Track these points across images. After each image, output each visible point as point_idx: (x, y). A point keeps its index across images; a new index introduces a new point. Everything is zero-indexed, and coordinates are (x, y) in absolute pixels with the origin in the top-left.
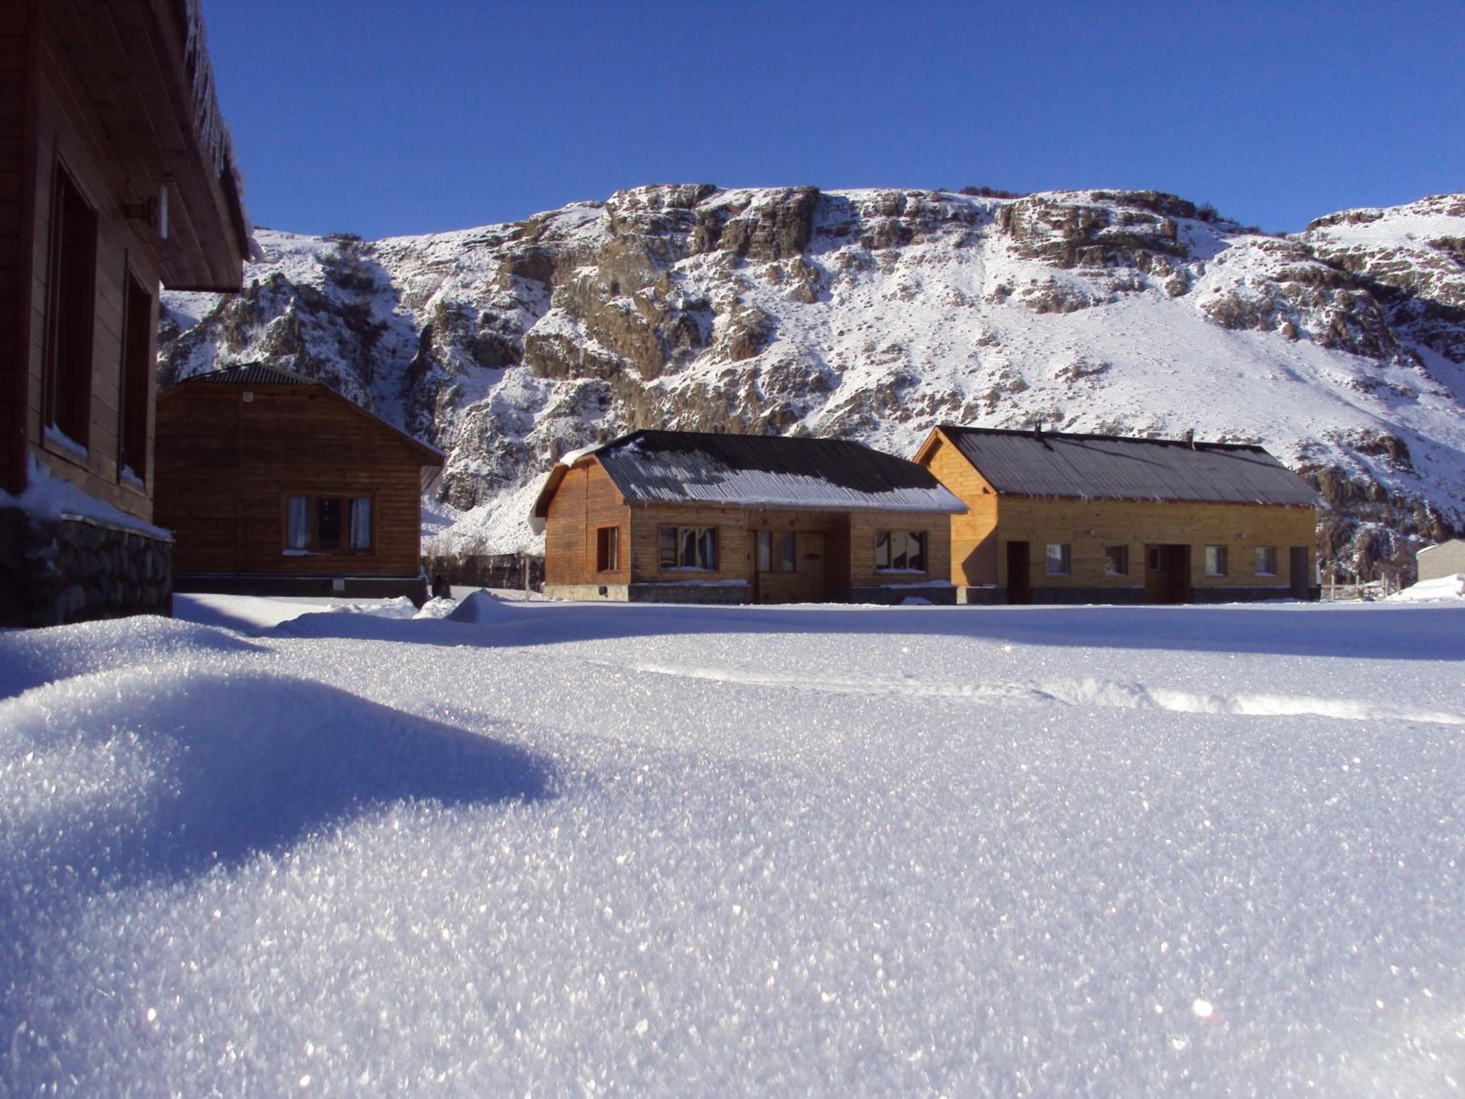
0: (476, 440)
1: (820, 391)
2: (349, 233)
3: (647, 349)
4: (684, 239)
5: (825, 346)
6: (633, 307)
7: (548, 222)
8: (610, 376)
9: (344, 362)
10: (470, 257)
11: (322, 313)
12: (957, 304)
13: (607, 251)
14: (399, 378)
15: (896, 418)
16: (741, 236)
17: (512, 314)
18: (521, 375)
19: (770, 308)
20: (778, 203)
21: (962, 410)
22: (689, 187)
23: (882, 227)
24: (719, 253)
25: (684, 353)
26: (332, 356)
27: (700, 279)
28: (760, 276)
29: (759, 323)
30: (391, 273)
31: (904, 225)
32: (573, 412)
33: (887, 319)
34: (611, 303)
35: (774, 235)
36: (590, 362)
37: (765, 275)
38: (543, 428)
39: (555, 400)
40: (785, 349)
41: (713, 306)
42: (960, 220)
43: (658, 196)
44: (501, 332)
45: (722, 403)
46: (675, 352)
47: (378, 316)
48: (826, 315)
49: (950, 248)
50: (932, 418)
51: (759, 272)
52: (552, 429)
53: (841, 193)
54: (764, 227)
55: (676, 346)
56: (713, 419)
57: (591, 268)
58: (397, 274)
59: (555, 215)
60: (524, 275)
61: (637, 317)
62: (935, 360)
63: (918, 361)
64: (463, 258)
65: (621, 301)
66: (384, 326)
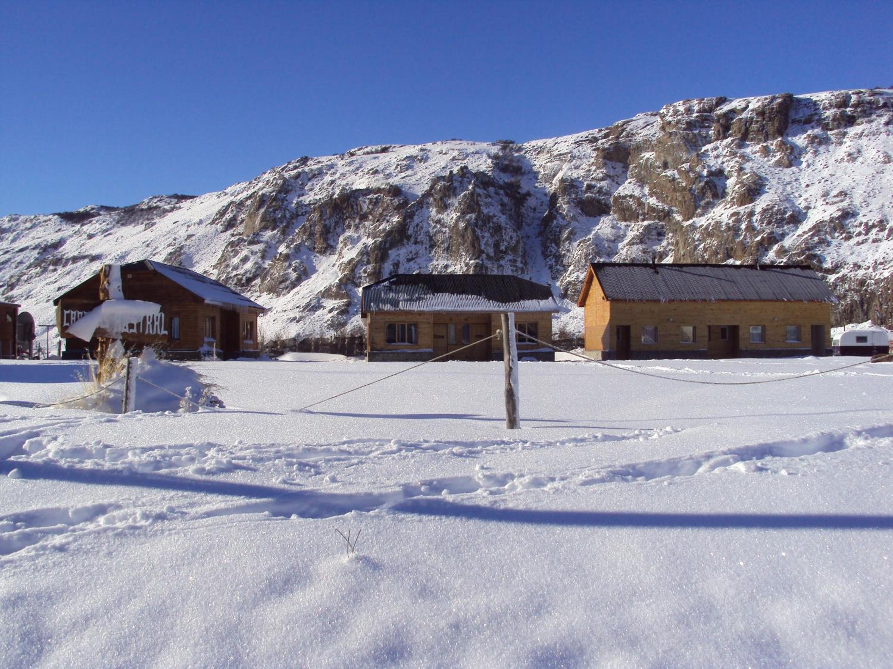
0: (584, 261)
1: (793, 223)
2: (508, 139)
3: (685, 201)
4: (707, 133)
5: (797, 195)
6: (677, 176)
7: (625, 127)
8: (664, 219)
9: (504, 217)
10: (579, 151)
11: (491, 188)
12: (885, 162)
13: (660, 142)
14: (537, 225)
15: (842, 238)
16: (743, 128)
17: (604, 184)
18: (610, 220)
19: (762, 172)
20: (765, 106)
21: (887, 231)
22: (710, 100)
23: (835, 116)
24: (729, 140)
25: (708, 203)
26: (497, 214)
27: (717, 157)
28: (755, 153)
29: (754, 183)
30: (533, 162)
31: (849, 113)
32: (641, 242)
33: (838, 175)
34: (663, 174)
35: (764, 126)
36: (651, 211)
37: (758, 152)
38: (623, 252)
39: (631, 234)
40: (770, 198)
41: (726, 173)
42: (888, 107)
43: (690, 106)
44: (597, 195)
45: (731, 233)
46: (702, 203)
47: (525, 187)
48: (797, 175)
49: (881, 126)
50: (866, 237)
51: (754, 150)
52: (629, 252)
53: (807, 96)
54: (757, 122)
55: (703, 199)
56: (725, 244)
57: (651, 153)
58: (536, 163)
59: (629, 122)
60: (611, 159)
61: (679, 182)
62: (869, 200)
63: (857, 201)
64: (575, 151)
65: (669, 173)
66: (528, 194)
